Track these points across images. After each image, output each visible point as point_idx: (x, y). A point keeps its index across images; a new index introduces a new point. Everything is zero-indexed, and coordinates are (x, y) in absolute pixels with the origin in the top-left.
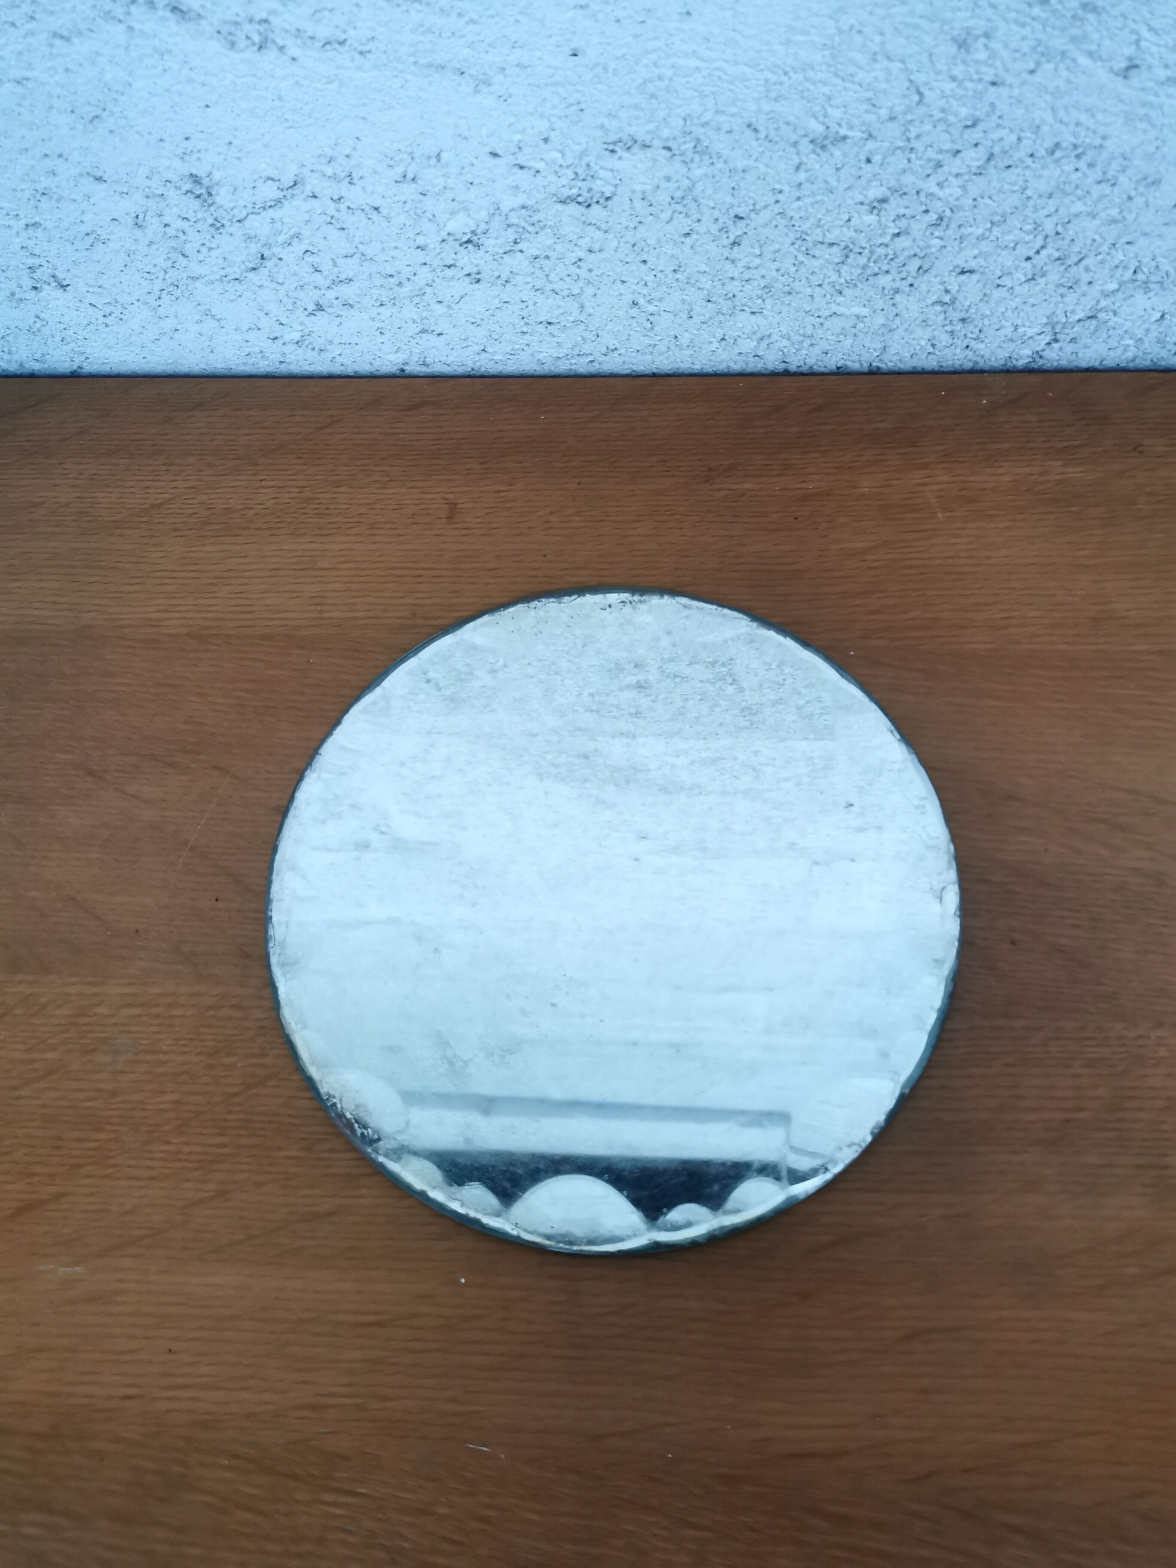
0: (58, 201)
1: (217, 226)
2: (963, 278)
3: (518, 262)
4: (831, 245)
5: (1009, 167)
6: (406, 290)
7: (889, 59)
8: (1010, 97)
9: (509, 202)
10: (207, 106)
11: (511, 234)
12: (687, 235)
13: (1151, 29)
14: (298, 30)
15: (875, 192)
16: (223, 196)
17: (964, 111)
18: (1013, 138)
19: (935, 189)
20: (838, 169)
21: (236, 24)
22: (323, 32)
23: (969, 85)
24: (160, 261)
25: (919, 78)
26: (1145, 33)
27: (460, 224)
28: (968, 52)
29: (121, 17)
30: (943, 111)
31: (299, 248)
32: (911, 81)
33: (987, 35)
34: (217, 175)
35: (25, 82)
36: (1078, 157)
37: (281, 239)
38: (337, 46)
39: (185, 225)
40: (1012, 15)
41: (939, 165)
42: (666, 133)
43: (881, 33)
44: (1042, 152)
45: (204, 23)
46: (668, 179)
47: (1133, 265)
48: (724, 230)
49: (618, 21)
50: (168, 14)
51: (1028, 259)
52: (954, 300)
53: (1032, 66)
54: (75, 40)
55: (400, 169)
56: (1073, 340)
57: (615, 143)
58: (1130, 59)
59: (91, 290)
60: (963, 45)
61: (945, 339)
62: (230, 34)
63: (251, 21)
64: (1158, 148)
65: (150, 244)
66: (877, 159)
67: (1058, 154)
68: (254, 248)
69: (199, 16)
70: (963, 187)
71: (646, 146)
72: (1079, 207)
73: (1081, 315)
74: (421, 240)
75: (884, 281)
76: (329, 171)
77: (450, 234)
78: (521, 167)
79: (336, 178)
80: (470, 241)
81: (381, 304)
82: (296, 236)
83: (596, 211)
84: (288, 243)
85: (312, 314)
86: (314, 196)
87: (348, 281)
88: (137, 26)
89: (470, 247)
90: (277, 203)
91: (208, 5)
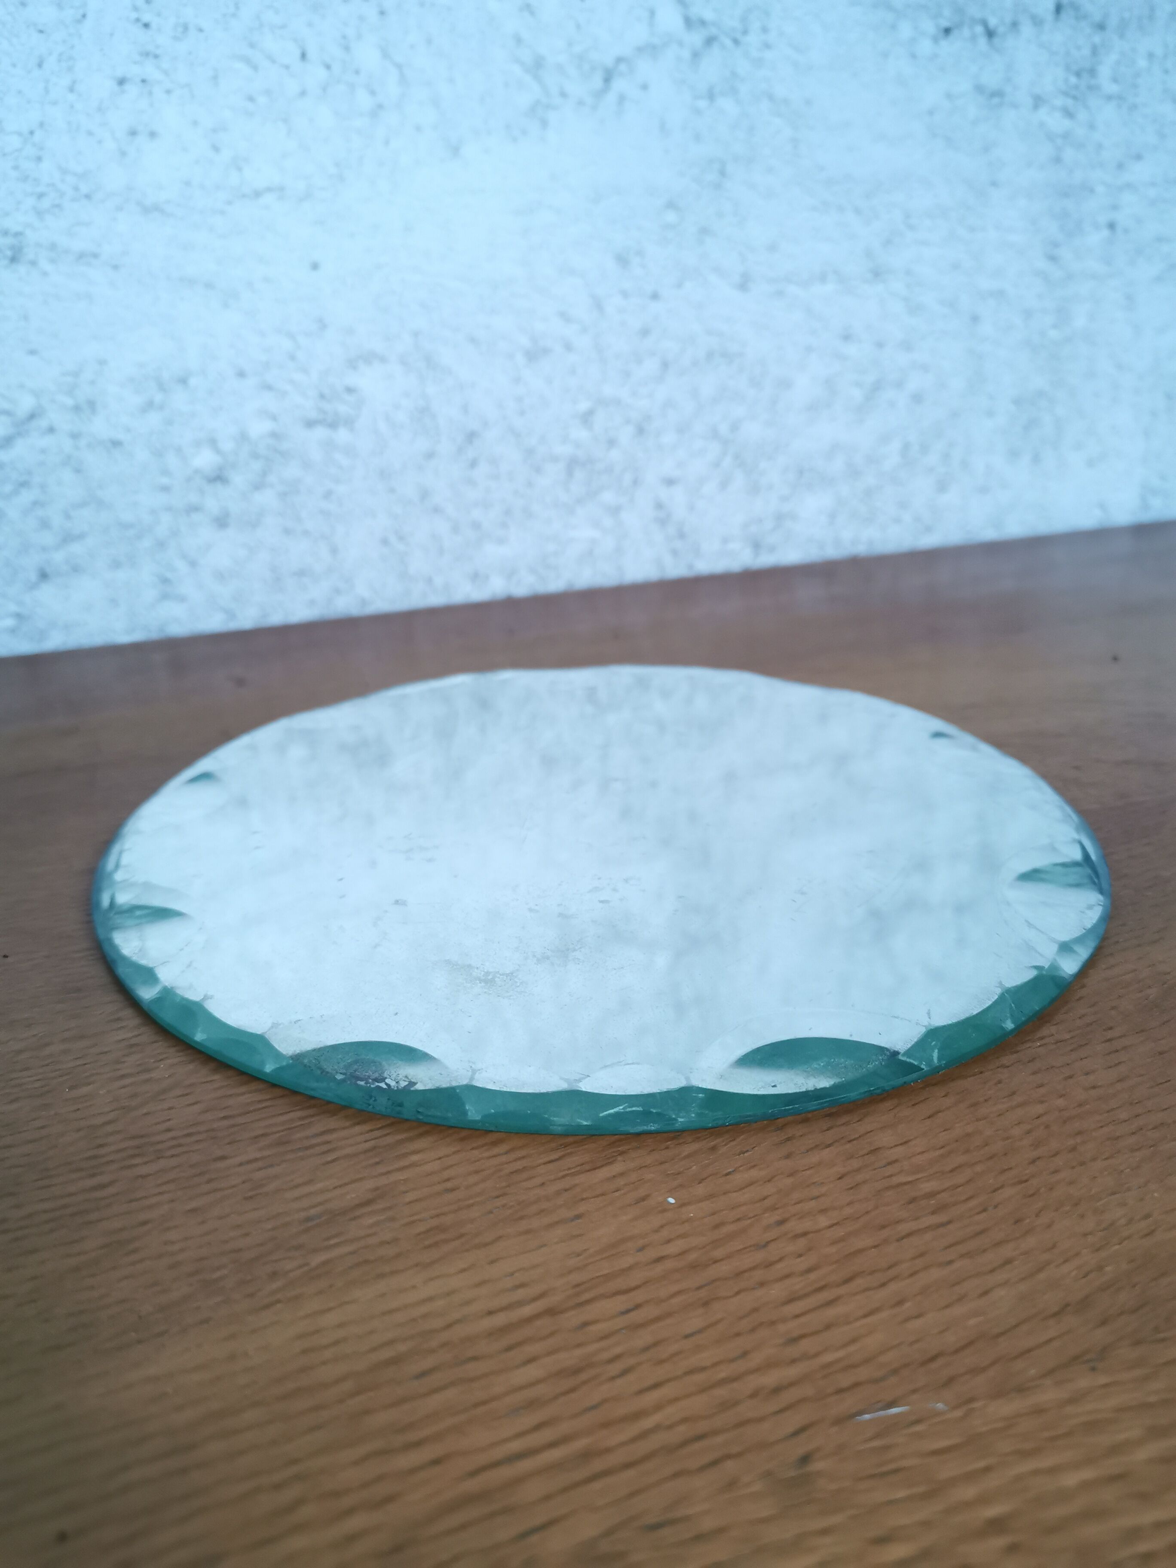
2: (670, 489)
3: (266, 498)
4: (556, 460)
5: (681, 373)
6: (147, 543)
7: (572, 273)
8: (669, 310)
9: (259, 428)
11: (257, 466)
12: (429, 457)
14: (54, 244)
15: (584, 406)
17: (637, 324)
18: (677, 348)
19: (630, 400)
20: (549, 382)
22: (77, 245)
23: (634, 299)
25: (597, 292)
27: (205, 459)
28: (629, 269)
30: (621, 323)
31: (26, 497)
32: (592, 296)
33: (641, 254)
36: (729, 363)
38: (92, 260)
40: (653, 237)
41: (628, 374)
42: (400, 348)
44: (701, 361)
46: (406, 395)
48: (460, 450)
49: (352, 235)
51: (716, 465)
52: (669, 514)
53: (677, 281)
55: (145, 398)
56: (773, 548)
57: (356, 358)
58: (743, 274)
61: (668, 557)
64: (782, 355)
66: (579, 370)
67: (714, 360)
70: (651, 396)
71: (383, 359)
72: (741, 411)
73: (770, 524)
74: (165, 480)
75: (608, 497)
76: (70, 402)
77: (197, 471)
78: (269, 387)
79: (77, 409)
80: (218, 478)
81: (116, 565)
82: (24, 484)
83: (342, 435)
84: (16, 492)
85: (33, 587)
86: (51, 430)
87: (81, 536)
89: (218, 484)
90: (8, 440)
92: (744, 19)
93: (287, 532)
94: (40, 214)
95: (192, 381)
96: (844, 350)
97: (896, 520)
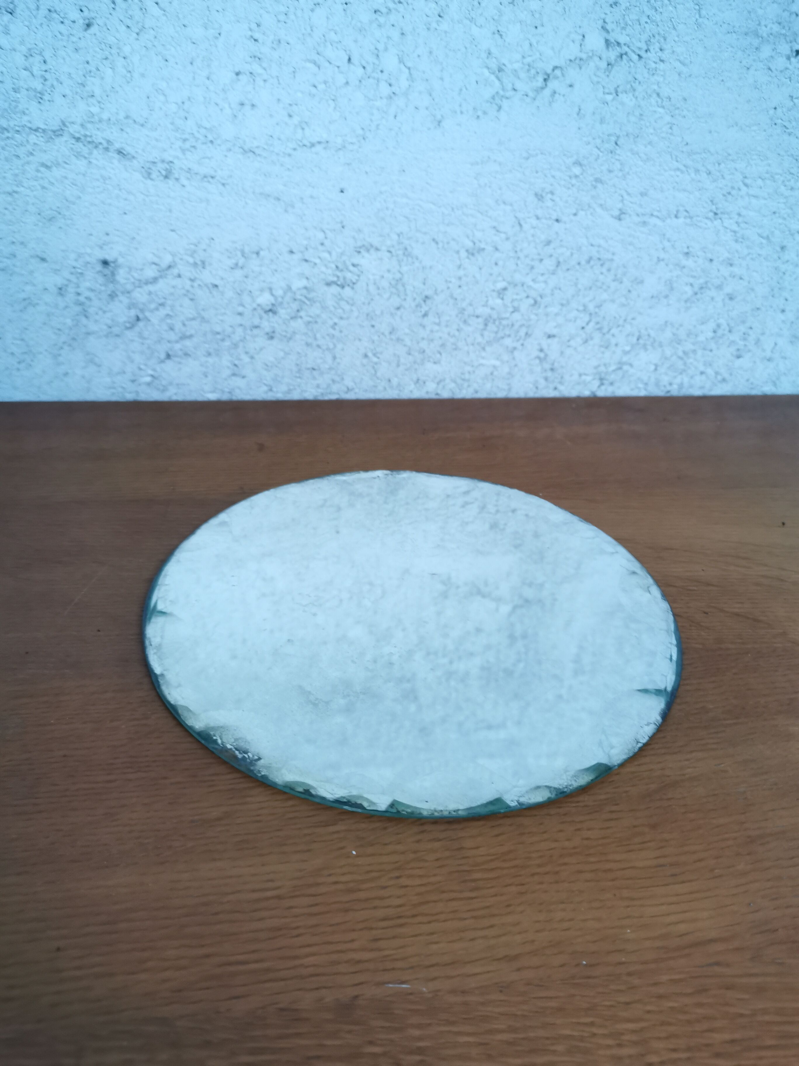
0: (11, 275)
1: (113, 296)
2: (550, 341)
3: (298, 324)
4: (478, 317)
5: (568, 270)
6: (227, 343)
7: (504, 203)
8: (566, 229)
9: (298, 284)
10: (125, 213)
11: (295, 306)
12: (398, 308)
13: (629, 194)
14: (190, 169)
15: (500, 285)
16: (121, 275)
17: (543, 237)
18: (568, 253)
19: (531, 284)
20: (480, 269)
21: (154, 163)
22: (203, 170)
23: (544, 221)
24: (69, 322)
25: (520, 215)
26: (626, 197)
27: (265, 299)
28: (543, 202)
29: (87, 156)
30: (533, 236)
31: (163, 312)
32: (516, 217)
33: (552, 193)
34: (121, 260)
35: (14, 194)
36: (602, 265)
37: (153, 306)
38: (211, 180)
39: (91, 295)
40: (562, 183)
41: (532, 268)
42: (389, 243)
43: (500, 189)
44: (583, 262)
45: (135, 161)
46: (389, 271)
47: (637, 334)
48: (418, 306)
49: (367, 173)
50: (115, 155)
51: (583, 328)
52: (546, 355)
53: (574, 211)
54: (54, 169)
55: (234, 261)
56: (612, 384)
57: (360, 247)
58: (620, 210)
59: (15, 342)
60: (539, 197)
61: (542, 383)
62: (150, 168)
63: (163, 161)
64: (639, 262)
65: (66, 307)
66: (501, 263)
67: (592, 263)
68: (133, 313)
69: (134, 157)
70: (546, 282)
71: (377, 249)
72: (605, 296)
73: (613, 367)
74: (240, 309)
75: (508, 342)
76: (191, 260)
77: (259, 305)
78: (306, 261)
79: (195, 264)
80: (272, 311)
81: (209, 354)
82: (162, 305)
83: (347, 292)
84: (157, 309)
85: (162, 362)
86: (179, 276)
87: (191, 337)
88: (94, 161)
89: (271, 314)
90: (155, 280)
91: (140, 151)
92: (648, 42)
93: (308, 344)
94: (183, 151)
95: (262, 253)
96: (684, 262)
97: (702, 373)
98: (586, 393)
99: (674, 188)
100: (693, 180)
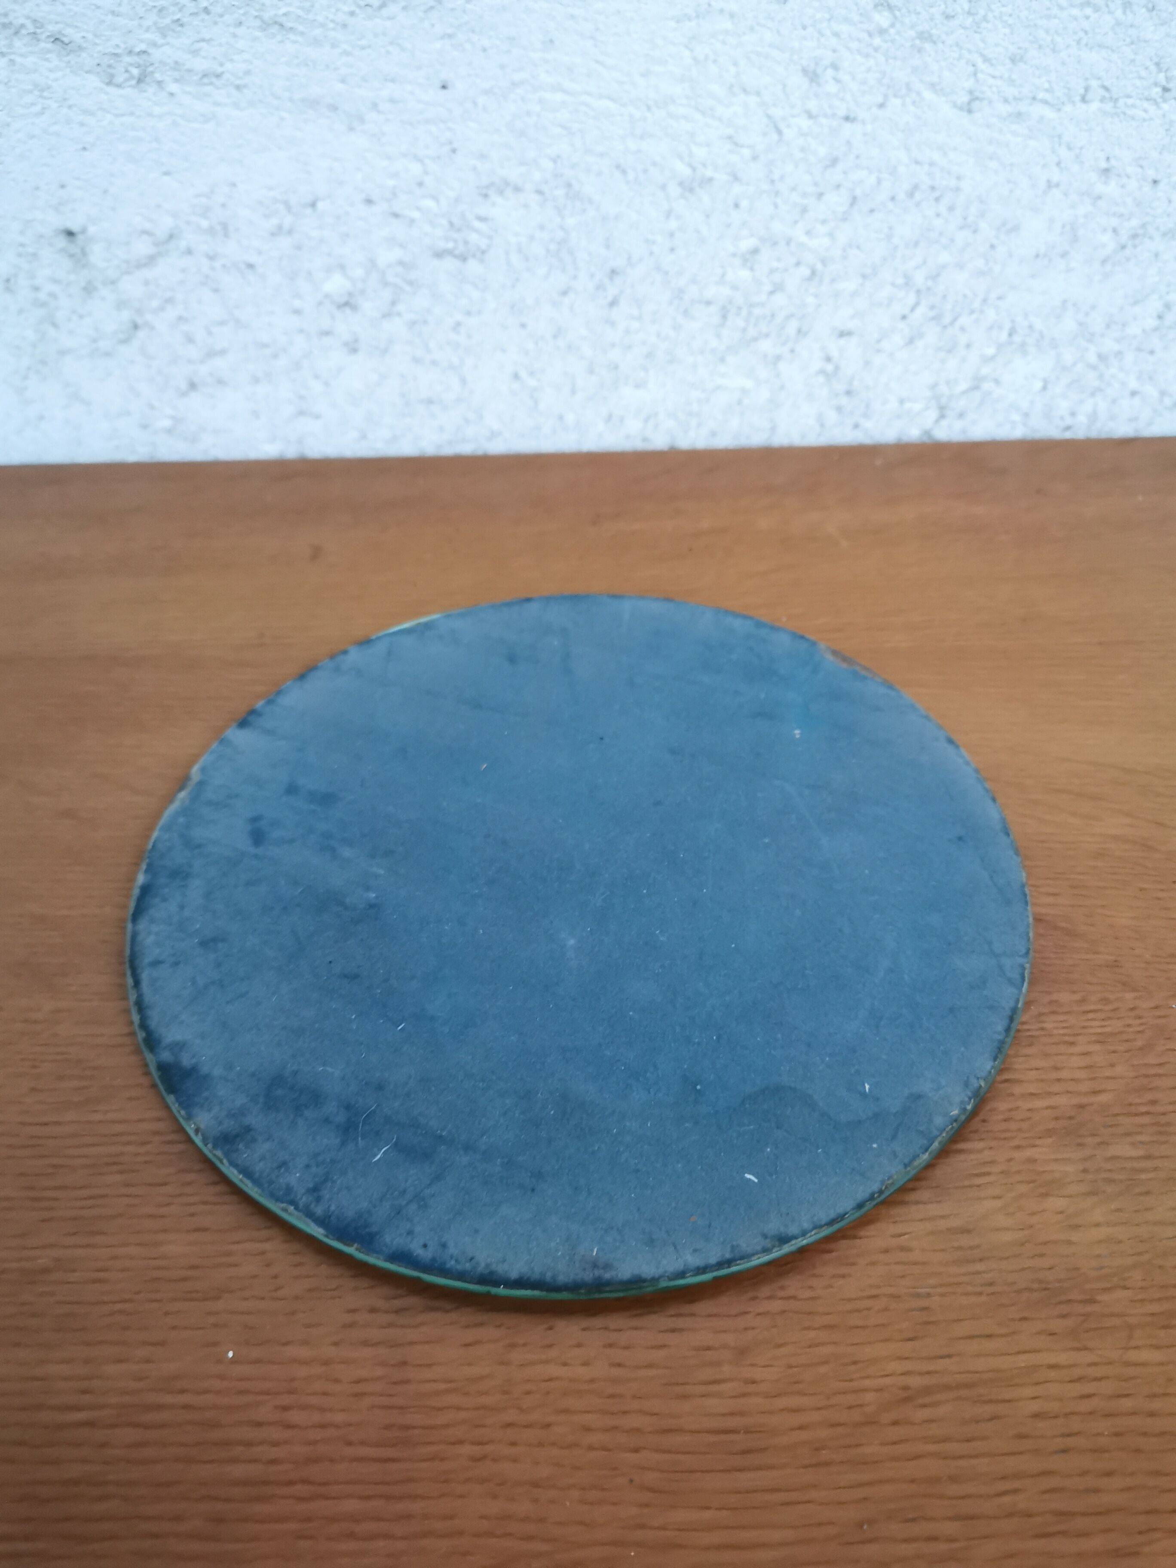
1: (89, 289)
2: (842, 341)
3: (395, 327)
4: (708, 303)
5: (872, 211)
6: (283, 362)
7: (745, 91)
8: (865, 134)
9: (386, 256)
10: (84, 149)
11: (387, 295)
12: (565, 293)
13: (986, 60)
14: (176, 63)
15: (746, 244)
16: (97, 254)
17: (822, 151)
18: (872, 179)
19: (804, 239)
20: (708, 216)
21: (116, 55)
22: (200, 64)
23: (823, 121)
24: (30, 334)
25: (777, 112)
26: (981, 66)
27: (336, 285)
28: (819, 84)
30: (803, 150)
31: (172, 313)
32: (769, 117)
33: (835, 67)
34: (92, 230)
36: (937, 200)
37: (155, 303)
38: (214, 80)
39: (56, 289)
40: (854, 45)
41: (804, 210)
42: (537, 176)
43: (735, 64)
44: (902, 196)
45: (84, 55)
46: (542, 227)
47: (1007, 326)
48: (600, 287)
49: (484, 50)
50: (50, 46)
51: (904, 317)
52: (837, 368)
53: (880, 99)
55: (274, 221)
56: (961, 415)
57: (488, 187)
58: (971, 92)
60: (813, 76)
61: (832, 416)
62: (110, 66)
63: (130, 52)
64: (1011, 191)
65: (21, 311)
66: (744, 204)
67: (918, 196)
68: (126, 315)
69: (80, 48)
70: (831, 235)
71: (517, 189)
72: (945, 257)
73: (963, 386)
74: (297, 303)
75: (765, 346)
76: (205, 224)
77: (327, 296)
78: (396, 215)
79: (211, 231)
80: (348, 304)
81: (256, 380)
82: (170, 301)
83: (473, 266)
84: (161, 309)
85: (184, 394)
86: (189, 252)
87: (223, 352)
88: (19, 60)
89: (347, 310)
90: (151, 261)
91: (90, 36)
93: (416, 360)
94: (163, 32)
95: (320, 205)
96: (1100, 188)
97: (1133, 394)
98: (913, 433)
99: (1078, 42)
100: (1118, 23)
